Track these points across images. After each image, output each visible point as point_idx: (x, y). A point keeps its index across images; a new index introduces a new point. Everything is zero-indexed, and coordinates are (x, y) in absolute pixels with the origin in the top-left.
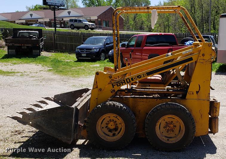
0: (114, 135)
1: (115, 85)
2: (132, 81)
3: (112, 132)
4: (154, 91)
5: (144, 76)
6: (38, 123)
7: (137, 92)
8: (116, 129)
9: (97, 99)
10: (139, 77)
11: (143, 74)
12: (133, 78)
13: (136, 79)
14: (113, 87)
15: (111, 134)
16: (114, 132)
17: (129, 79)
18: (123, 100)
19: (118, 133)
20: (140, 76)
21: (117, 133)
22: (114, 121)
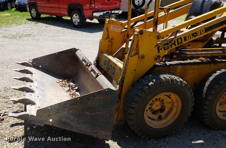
0: (160, 118)
1: (161, 49)
2: (185, 41)
3: (157, 114)
4: (208, 54)
5: (201, 34)
6: (63, 120)
7: (188, 56)
8: (162, 110)
9: (135, 70)
10: (195, 35)
11: (200, 31)
12: (187, 37)
13: (190, 38)
14: (159, 52)
15: (156, 117)
16: (159, 114)
17: (181, 39)
18: (169, 69)
19: (167, 115)
20: (196, 33)
21: (163, 114)
22: (160, 100)
